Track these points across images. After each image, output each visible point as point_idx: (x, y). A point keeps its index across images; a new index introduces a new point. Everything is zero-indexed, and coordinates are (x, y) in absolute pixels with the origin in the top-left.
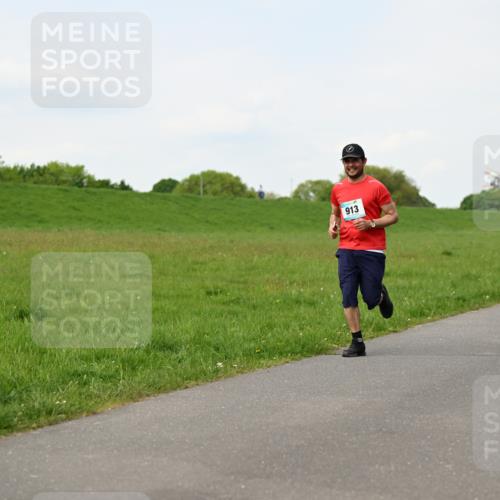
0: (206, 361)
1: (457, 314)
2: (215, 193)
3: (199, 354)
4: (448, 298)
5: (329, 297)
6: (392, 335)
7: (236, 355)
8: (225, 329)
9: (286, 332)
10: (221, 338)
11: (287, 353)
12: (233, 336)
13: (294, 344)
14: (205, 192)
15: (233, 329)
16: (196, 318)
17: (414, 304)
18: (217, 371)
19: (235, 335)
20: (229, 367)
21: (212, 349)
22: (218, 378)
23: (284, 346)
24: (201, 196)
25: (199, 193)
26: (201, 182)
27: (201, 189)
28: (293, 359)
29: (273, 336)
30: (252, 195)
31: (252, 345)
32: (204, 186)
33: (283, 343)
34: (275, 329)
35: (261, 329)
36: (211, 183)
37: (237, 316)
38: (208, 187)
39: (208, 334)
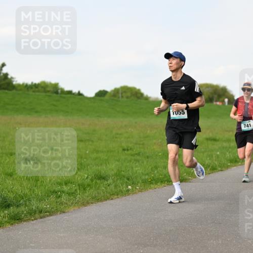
0: (122, 185)
2: (127, 97)
3: (119, 181)
6: (220, 172)
7: (138, 182)
8: (132, 168)
9: (164, 171)
10: (131, 174)
11: (165, 181)
12: (136, 172)
14: (122, 97)
15: (136, 169)
16: (117, 163)
17: (231, 156)
18: (128, 190)
19: (138, 172)
20: (134, 188)
21: (125, 179)
22: (129, 194)
23: (163, 178)
24: (120, 99)
25: (119, 98)
26: (120, 92)
27: (120, 95)
28: (168, 185)
29: (158, 172)
30: (147, 98)
31: (147, 177)
32: (122, 94)
33: (163, 176)
34: (159, 169)
35: (151, 169)
36: (125, 92)
37: (139, 162)
38: (124, 94)
39: (123, 171)
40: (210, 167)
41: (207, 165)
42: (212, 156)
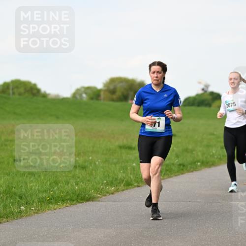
0: (13, 205)
1: (179, 175)
2: (20, 94)
3: (9, 201)
4: (173, 164)
5: (95, 164)
6: (137, 189)
7: (33, 202)
8: (26, 184)
9: (66, 187)
10: (24, 191)
11: (67, 200)
12: (31, 189)
13: (72, 194)
14: (13, 93)
15: (31, 185)
16: (7, 177)
18: (21, 212)
19: (33, 188)
20: (28, 210)
21: (17, 198)
22: (21, 217)
23: (65, 196)
24: (11, 96)
25: (9, 94)
26: (11, 87)
27: (11, 92)
28: (71, 204)
29: (58, 189)
30: (45, 96)
31: (44, 195)
32: (13, 89)
33: (64, 194)
34: (59, 184)
35: (50, 184)
36: (17, 87)
37: (34, 176)
38: (15, 90)
39: (15, 188)
40: (124, 182)
41: (120, 179)
42: (127, 169)
